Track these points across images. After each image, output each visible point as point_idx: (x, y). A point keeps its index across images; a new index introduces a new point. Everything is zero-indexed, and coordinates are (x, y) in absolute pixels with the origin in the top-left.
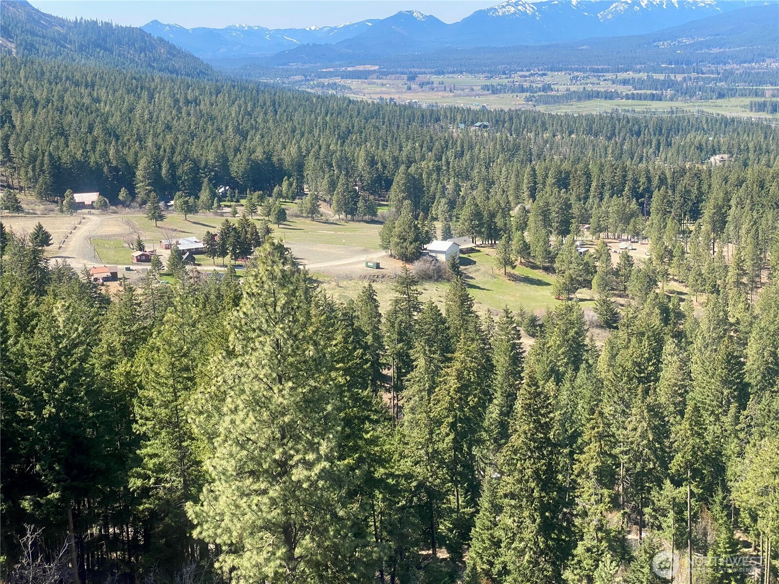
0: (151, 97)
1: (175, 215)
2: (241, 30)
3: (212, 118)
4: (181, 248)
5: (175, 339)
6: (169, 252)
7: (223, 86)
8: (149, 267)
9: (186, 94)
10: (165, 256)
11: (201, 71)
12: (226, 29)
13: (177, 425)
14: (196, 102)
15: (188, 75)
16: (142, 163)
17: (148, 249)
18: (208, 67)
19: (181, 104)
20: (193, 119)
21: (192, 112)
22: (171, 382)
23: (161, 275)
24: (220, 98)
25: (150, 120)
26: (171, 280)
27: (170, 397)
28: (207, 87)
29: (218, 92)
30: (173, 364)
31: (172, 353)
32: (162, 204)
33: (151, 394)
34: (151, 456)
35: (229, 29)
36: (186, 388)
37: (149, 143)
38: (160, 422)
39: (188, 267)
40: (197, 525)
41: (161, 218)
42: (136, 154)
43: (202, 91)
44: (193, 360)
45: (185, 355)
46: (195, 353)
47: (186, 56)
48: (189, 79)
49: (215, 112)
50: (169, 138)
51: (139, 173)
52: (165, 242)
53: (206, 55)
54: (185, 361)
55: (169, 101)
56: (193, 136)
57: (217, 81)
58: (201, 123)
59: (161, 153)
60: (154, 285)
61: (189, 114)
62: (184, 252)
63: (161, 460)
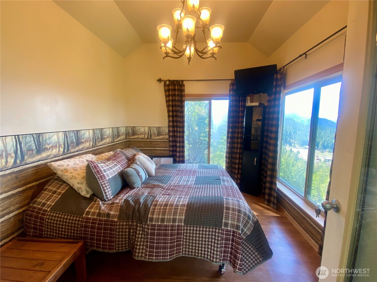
0: (325, 131)
1: (326, 152)
4: (326, 159)
5: (321, 174)
6: (324, 159)
8: (319, 161)
9: (334, 131)
10: (323, 160)
13: (319, 189)
16: (321, 142)
17: (319, 158)
22: (319, 181)
23: (321, 163)
25: (324, 135)
26: (323, 164)
27: (318, 184)
30: (320, 178)
31: (320, 177)
32: (324, 150)
33: (314, 182)
34: (313, 193)
36: (322, 183)
37: (323, 139)
38: (316, 188)
39: (327, 163)
41: (323, 153)
42: (320, 140)
44: (325, 179)
45: (323, 177)
46: (325, 178)
50: (328, 138)
51: (320, 144)
52: (323, 157)
54: (323, 179)
55: (329, 131)
59: (326, 141)
60: (319, 164)
62: (327, 160)
63: (314, 194)
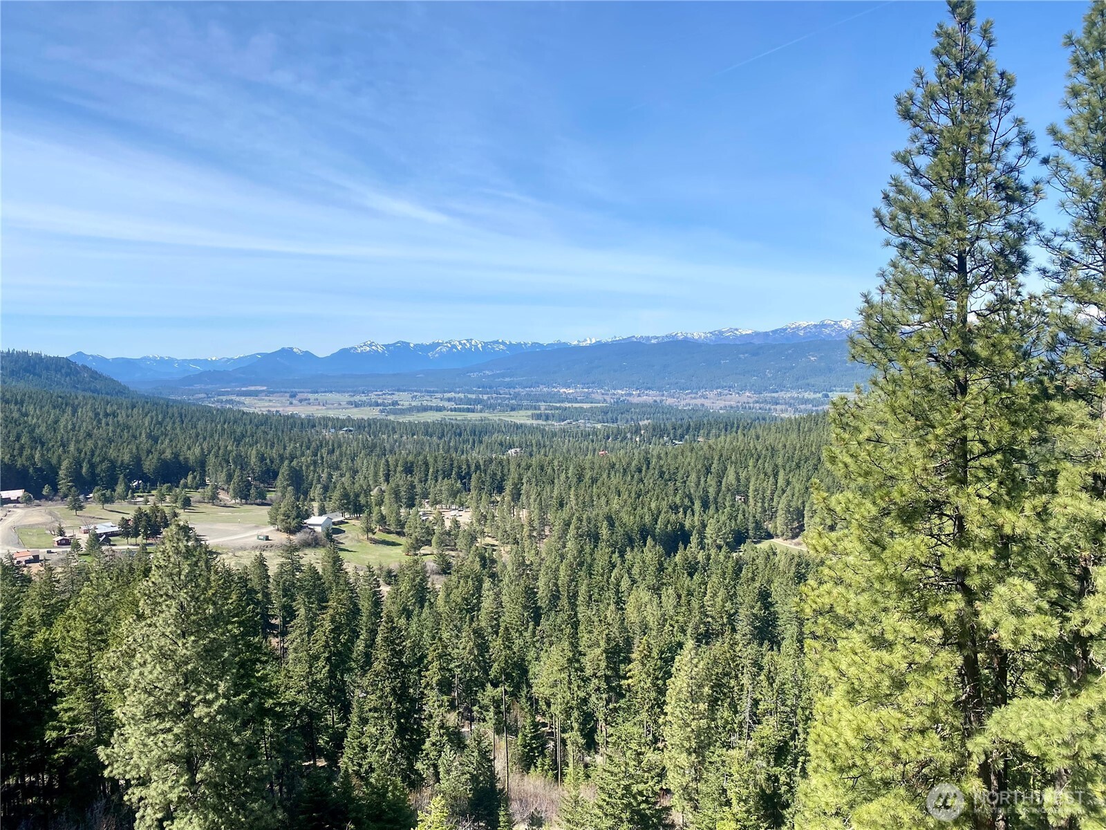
2: (154, 359)
3: (128, 427)
7: (137, 402)
11: (119, 391)
12: (141, 359)
14: (114, 415)
15: (107, 394)
18: (125, 388)
19: (101, 416)
20: (111, 428)
21: (110, 423)
24: (135, 411)
28: (124, 403)
29: (133, 407)
35: (145, 359)
40: (107, 766)
43: (120, 406)
47: (106, 379)
48: (109, 397)
49: (131, 423)
53: (123, 379)
56: (111, 441)
57: (133, 398)
58: (118, 431)
61: (107, 424)
